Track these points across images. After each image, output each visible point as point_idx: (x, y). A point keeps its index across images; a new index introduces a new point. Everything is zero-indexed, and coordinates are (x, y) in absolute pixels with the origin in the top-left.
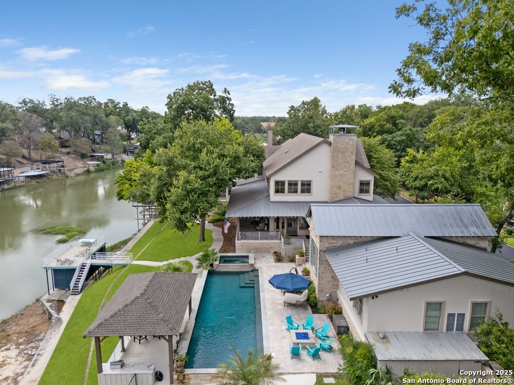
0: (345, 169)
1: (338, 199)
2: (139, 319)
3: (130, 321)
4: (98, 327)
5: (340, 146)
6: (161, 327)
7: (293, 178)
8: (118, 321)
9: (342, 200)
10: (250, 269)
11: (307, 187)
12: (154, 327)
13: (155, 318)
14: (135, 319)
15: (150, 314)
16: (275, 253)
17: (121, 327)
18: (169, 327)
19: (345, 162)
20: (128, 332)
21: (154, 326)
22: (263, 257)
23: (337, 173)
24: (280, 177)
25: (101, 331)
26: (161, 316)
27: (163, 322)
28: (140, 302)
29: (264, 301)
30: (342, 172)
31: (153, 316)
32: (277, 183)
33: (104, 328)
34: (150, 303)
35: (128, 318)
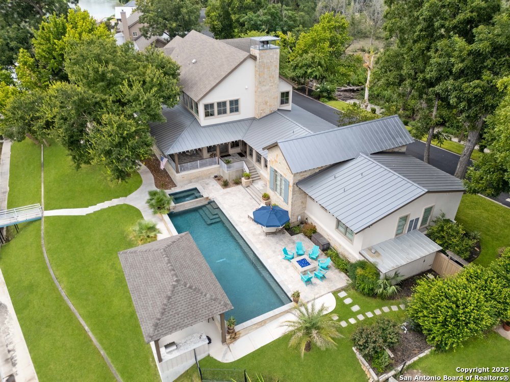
0: (270, 84)
1: (265, 115)
2: (189, 307)
3: (183, 311)
4: (156, 329)
5: (265, 61)
6: (214, 307)
7: (221, 100)
8: (172, 316)
9: (269, 115)
10: (206, 202)
11: (235, 106)
12: (209, 310)
13: (205, 300)
14: (186, 308)
15: (198, 298)
16: (216, 177)
17: (178, 320)
18: (222, 304)
19: (270, 77)
20: (188, 323)
21: (208, 308)
22: (207, 184)
23: (264, 88)
24: (208, 100)
25: (161, 331)
26: (208, 296)
27: (214, 302)
28: (180, 289)
29: (246, 235)
30: (267, 87)
31: (202, 299)
32: (206, 106)
33: (162, 328)
34: (190, 287)
35: (180, 310)
